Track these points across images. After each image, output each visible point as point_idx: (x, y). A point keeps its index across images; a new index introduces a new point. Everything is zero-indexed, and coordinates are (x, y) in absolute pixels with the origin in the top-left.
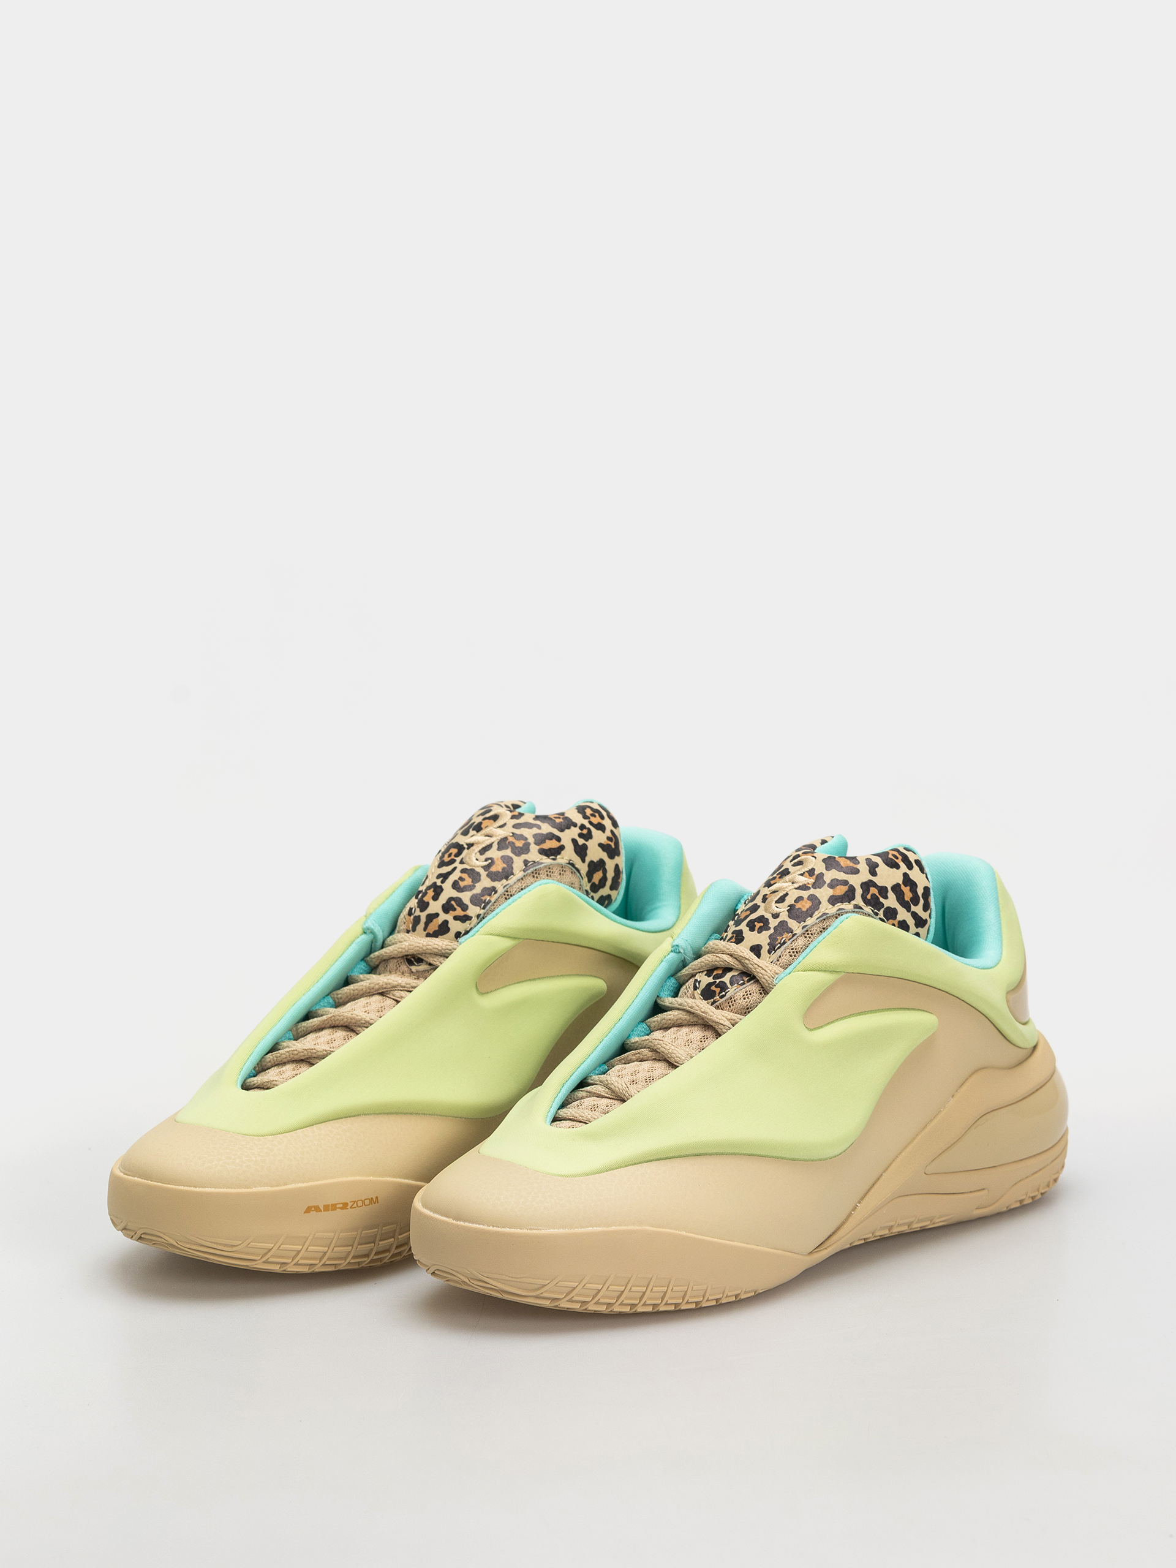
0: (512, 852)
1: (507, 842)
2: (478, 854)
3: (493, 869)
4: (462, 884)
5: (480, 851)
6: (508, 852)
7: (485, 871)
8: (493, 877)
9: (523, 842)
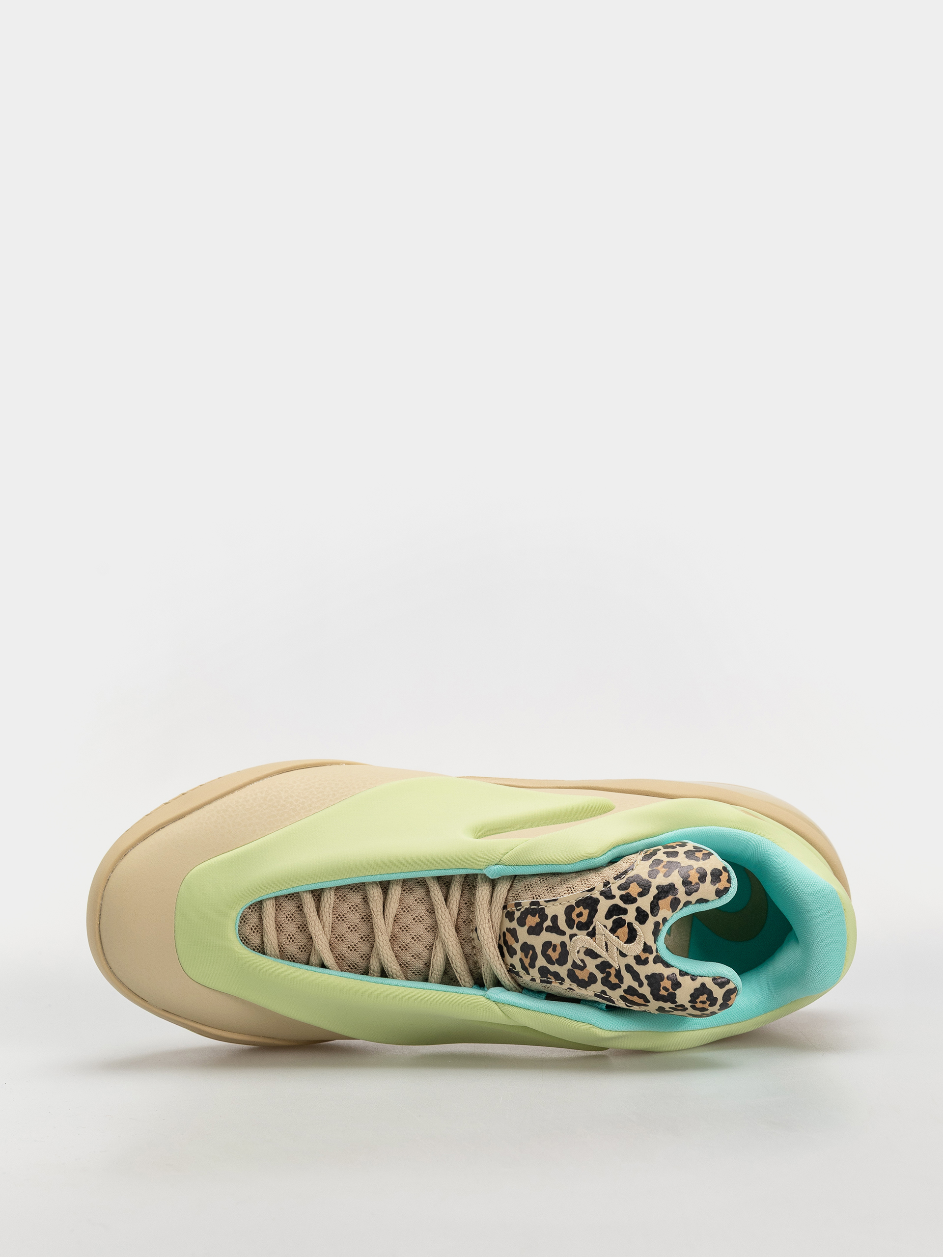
0: (602, 979)
1: (608, 970)
2: (585, 949)
3: (578, 972)
4: (550, 952)
5: (587, 949)
6: (599, 976)
7: (572, 966)
8: (572, 975)
9: (618, 982)
